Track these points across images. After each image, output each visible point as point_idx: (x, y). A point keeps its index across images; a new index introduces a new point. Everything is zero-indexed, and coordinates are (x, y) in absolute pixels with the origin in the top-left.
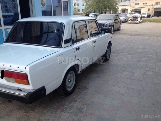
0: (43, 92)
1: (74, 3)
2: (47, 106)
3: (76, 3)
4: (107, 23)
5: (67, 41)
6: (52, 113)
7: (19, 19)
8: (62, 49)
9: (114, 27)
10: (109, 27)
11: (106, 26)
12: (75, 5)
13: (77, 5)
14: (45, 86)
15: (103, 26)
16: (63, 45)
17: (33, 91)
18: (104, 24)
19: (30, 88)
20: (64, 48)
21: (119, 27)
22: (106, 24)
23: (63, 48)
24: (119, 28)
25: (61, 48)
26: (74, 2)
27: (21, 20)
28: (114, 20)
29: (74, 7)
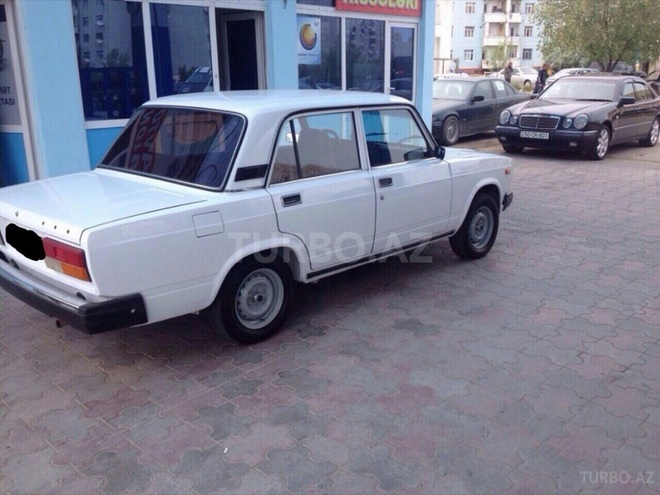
0: (133, 311)
1: (510, 24)
2: (171, 360)
3: (517, 24)
4: (580, 112)
5: (245, 174)
6: (172, 378)
7: (148, 99)
8: (224, 194)
9: (610, 131)
10: (586, 128)
11: (572, 127)
12: (515, 33)
13: (521, 31)
14: (144, 294)
15: (561, 127)
16: (231, 184)
17: (103, 300)
18: (563, 118)
19: (92, 290)
20: (232, 191)
21: (647, 131)
22: (573, 119)
23: (227, 191)
24: (649, 135)
25: (222, 191)
26: (509, 21)
27: (155, 101)
28: (617, 103)
29: (509, 40)
